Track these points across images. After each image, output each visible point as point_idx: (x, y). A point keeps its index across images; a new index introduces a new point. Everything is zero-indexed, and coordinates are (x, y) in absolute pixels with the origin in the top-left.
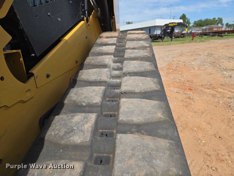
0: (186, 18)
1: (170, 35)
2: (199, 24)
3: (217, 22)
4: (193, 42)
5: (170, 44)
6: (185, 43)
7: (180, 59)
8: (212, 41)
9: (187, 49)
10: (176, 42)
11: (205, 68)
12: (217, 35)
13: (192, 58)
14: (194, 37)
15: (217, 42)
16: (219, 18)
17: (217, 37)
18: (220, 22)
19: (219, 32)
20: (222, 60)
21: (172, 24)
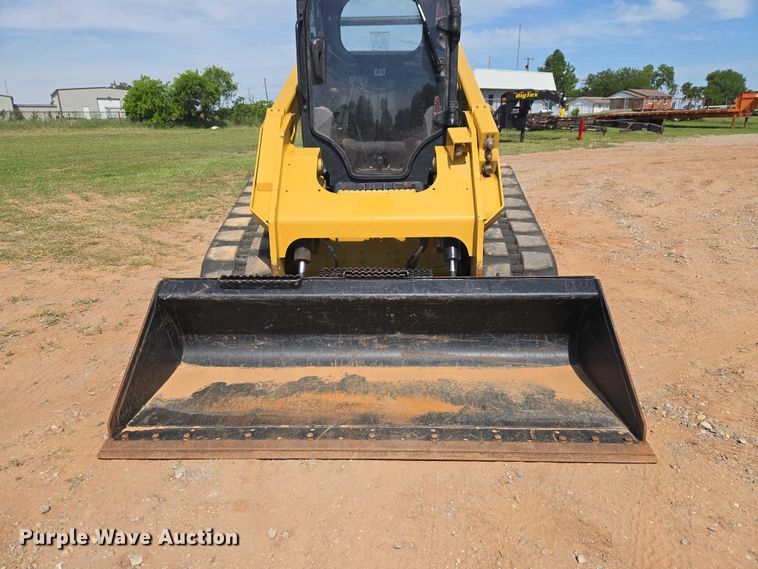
0: (564, 64)
1: (518, 123)
2: (602, 86)
3: (658, 78)
4: (578, 146)
5: (518, 152)
6: (557, 149)
8: (631, 143)
9: (561, 169)
10: (534, 145)
11: (591, 212)
12: (644, 127)
13: (571, 193)
14: (584, 130)
15: (642, 147)
16: (662, 68)
17: (645, 131)
18: (664, 80)
19: (655, 115)
20: (628, 198)
21: (526, 92)
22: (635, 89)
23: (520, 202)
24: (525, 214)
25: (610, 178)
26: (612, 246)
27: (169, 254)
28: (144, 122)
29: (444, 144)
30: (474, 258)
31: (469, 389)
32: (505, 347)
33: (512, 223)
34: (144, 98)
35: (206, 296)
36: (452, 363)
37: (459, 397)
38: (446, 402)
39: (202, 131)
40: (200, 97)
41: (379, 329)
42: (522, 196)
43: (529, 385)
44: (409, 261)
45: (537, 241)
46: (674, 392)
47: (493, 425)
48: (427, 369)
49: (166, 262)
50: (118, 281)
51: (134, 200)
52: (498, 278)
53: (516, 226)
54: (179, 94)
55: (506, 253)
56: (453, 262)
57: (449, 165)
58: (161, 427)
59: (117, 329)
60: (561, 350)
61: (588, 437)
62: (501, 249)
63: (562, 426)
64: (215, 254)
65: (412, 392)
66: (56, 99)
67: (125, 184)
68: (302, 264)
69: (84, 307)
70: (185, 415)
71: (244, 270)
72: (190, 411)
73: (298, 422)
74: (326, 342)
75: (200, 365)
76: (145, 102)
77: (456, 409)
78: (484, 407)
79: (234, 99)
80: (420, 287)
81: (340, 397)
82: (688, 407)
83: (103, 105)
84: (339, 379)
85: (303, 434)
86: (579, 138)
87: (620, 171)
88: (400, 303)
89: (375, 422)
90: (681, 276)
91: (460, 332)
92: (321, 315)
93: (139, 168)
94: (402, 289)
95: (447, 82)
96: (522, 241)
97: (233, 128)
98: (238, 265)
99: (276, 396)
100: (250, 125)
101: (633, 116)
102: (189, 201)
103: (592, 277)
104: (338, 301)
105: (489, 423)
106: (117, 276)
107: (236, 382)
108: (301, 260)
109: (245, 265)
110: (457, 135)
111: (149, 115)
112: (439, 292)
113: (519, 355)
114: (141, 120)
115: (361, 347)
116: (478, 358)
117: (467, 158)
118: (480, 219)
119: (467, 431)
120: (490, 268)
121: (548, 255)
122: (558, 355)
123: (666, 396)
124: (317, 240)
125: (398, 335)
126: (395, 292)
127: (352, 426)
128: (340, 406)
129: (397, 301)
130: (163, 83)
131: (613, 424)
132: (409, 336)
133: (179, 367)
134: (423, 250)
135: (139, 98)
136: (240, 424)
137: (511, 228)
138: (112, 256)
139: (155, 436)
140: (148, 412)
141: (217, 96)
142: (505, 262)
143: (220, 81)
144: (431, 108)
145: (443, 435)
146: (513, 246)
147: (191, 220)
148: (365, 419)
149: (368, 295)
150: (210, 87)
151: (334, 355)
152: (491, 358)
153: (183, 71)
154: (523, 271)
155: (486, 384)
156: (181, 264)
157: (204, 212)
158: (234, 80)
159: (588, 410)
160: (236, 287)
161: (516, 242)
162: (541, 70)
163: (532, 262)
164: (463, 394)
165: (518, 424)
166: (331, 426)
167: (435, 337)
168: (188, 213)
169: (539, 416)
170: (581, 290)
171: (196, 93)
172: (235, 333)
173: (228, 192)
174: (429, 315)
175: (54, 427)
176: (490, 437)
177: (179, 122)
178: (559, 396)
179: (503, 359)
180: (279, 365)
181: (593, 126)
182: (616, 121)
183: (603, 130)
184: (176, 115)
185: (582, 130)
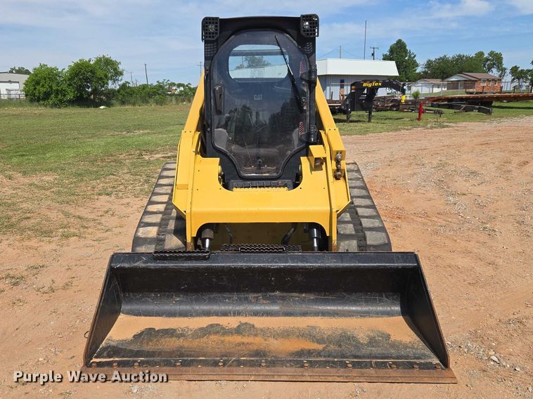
0: (405, 51)
1: (366, 106)
2: (440, 70)
3: (489, 62)
4: (418, 126)
6: (399, 130)
7: (387, 173)
8: (464, 124)
9: (403, 149)
11: (425, 190)
12: (476, 109)
13: (409, 172)
14: (423, 112)
15: (473, 127)
16: (491, 54)
17: (475, 113)
18: (494, 64)
19: (485, 97)
20: (456, 178)
21: (371, 82)
22: (469, 72)
23: (363, 192)
24: (367, 202)
25: (443, 159)
26: (440, 220)
27: (90, 227)
28: (42, 102)
29: (307, 156)
30: (331, 237)
31: (330, 333)
32: (355, 302)
33: (358, 209)
34: (42, 82)
35: (144, 265)
36: (316, 314)
37: (323, 339)
38: (313, 341)
39: (91, 110)
40: (90, 82)
41: (263, 289)
42: (365, 188)
43: (372, 331)
44: (284, 238)
45: (377, 223)
46: (475, 336)
47: (347, 358)
48: (299, 319)
49: (89, 234)
50: (55, 250)
51: (49, 178)
52: (347, 252)
53: (360, 211)
54: (72, 79)
55: (354, 233)
56: (315, 240)
57: (311, 171)
58: (117, 359)
59: (64, 288)
60: (395, 305)
61: (411, 366)
62: (350, 229)
63: (394, 358)
64: (142, 232)
65: (288, 335)
67: (39, 164)
68: (207, 241)
69: (35, 271)
70: (131, 351)
71: (163, 244)
72: (135, 348)
73: (211, 356)
74: (225, 298)
75: (134, 315)
76: (43, 86)
77: (320, 347)
78: (340, 346)
79: (121, 83)
80: (293, 259)
81: (238, 339)
82: (483, 346)
83: (4, 87)
84: (235, 326)
85: (216, 364)
86: (419, 119)
87: (452, 151)
88: (279, 270)
89: (264, 356)
90: (492, 247)
91: (322, 292)
92: (222, 278)
93: (46, 148)
94: (280, 261)
95: (308, 113)
96: (366, 223)
97: (118, 107)
98: (159, 241)
99: (192, 338)
100: (134, 104)
101: (466, 99)
102: (96, 179)
103: (413, 253)
104: (235, 269)
105: (344, 356)
106: (53, 246)
107: (162, 328)
108: (206, 238)
109: (164, 240)
110: (316, 150)
111: (47, 96)
112: (307, 263)
113: (366, 308)
114: (38, 101)
115: (250, 303)
116: (334, 310)
117: (324, 166)
118: (334, 210)
119: (329, 362)
120: (342, 244)
121: (384, 234)
122: (392, 308)
123: (468, 339)
124: (218, 224)
125: (277, 293)
126: (276, 262)
127: (248, 359)
128: (239, 344)
129: (277, 269)
130: (59, 70)
131: (430, 357)
132: (285, 294)
133: (120, 317)
134: (294, 231)
135: (38, 83)
136: (170, 357)
137: (357, 213)
138: (44, 229)
139: (115, 364)
140: (104, 349)
141: (106, 81)
142: (353, 239)
143: (109, 67)
144: (297, 129)
145: (312, 364)
146: (359, 227)
147: (100, 197)
148: (258, 353)
149: (257, 265)
150: (100, 73)
151: (230, 308)
152: (344, 311)
153: (77, 60)
154: (367, 246)
155: (342, 329)
156: (100, 235)
157: (110, 190)
158: (121, 67)
159: (413, 348)
160: (165, 259)
161: (361, 224)
162: (386, 58)
163: (373, 239)
164: (325, 336)
165: (364, 357)
166: (234, 359)
167: (303, 295)
168: (96, 190)
169: (379, 352)
170: (405, 262)
171: (87, 78)
172: (159, 292)
173: (126, 171)
174: (299, 278)
175: (41, 359)
176: (345, 365)
177: (72, 103)
178: (393, 338)
179: (354, 312)
180: (191, 316)
181: (431, 108)
182: (451, 103)
183: (440, 113)
184: (70, 96)
185: (421, 112)
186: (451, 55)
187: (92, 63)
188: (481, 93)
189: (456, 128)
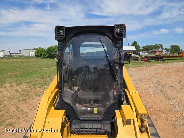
0: (137, 44)
1: (128, 59)
2: (146, 49)
3: (159, 47)
4: (144, 65)
7: (141, 85)
10: (133, 65)
11: (158, 96)
13: (149, 86)
15: (159, 66)
16: (160, 44)
17: (159, 61)
19: (161, 57)
21: (130, 53)
22: (154, 49)
34: (40, 52)
39: (52, 60)
54: (48, 51)
57: (123, 125)
66: (20, 52)
83: (31, 53)
101: (156, 57)
111: (41, 56)
114: (38, 57)
117: (132, 123)
130: (44, 49)
135: (38, 52)
141: (57, 52)
144: (112, 90)
147: (36, 97)
150: (55, 50)
162: (132, 46)
171: (52, 51)
177: (48, 57)
181: (147, 60)
182: (152, 58)
183: (150, 61)
184: (47, 56)
185: (144, 61)
186: (149, 45)
187: (53, 47)
188: (159, 55)
189: (156, 66)
